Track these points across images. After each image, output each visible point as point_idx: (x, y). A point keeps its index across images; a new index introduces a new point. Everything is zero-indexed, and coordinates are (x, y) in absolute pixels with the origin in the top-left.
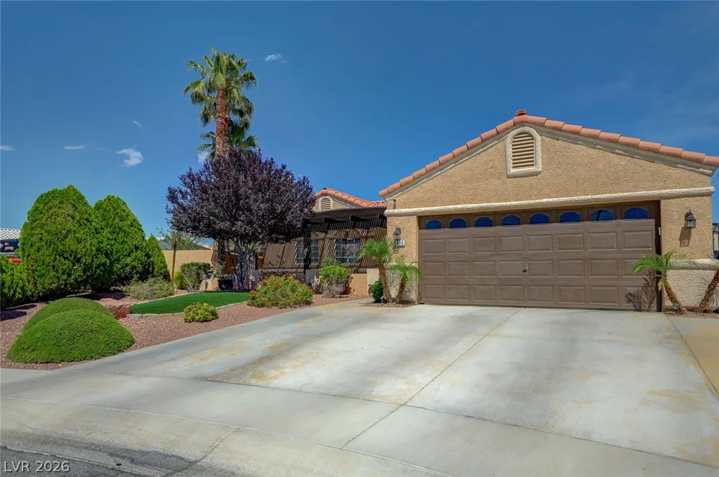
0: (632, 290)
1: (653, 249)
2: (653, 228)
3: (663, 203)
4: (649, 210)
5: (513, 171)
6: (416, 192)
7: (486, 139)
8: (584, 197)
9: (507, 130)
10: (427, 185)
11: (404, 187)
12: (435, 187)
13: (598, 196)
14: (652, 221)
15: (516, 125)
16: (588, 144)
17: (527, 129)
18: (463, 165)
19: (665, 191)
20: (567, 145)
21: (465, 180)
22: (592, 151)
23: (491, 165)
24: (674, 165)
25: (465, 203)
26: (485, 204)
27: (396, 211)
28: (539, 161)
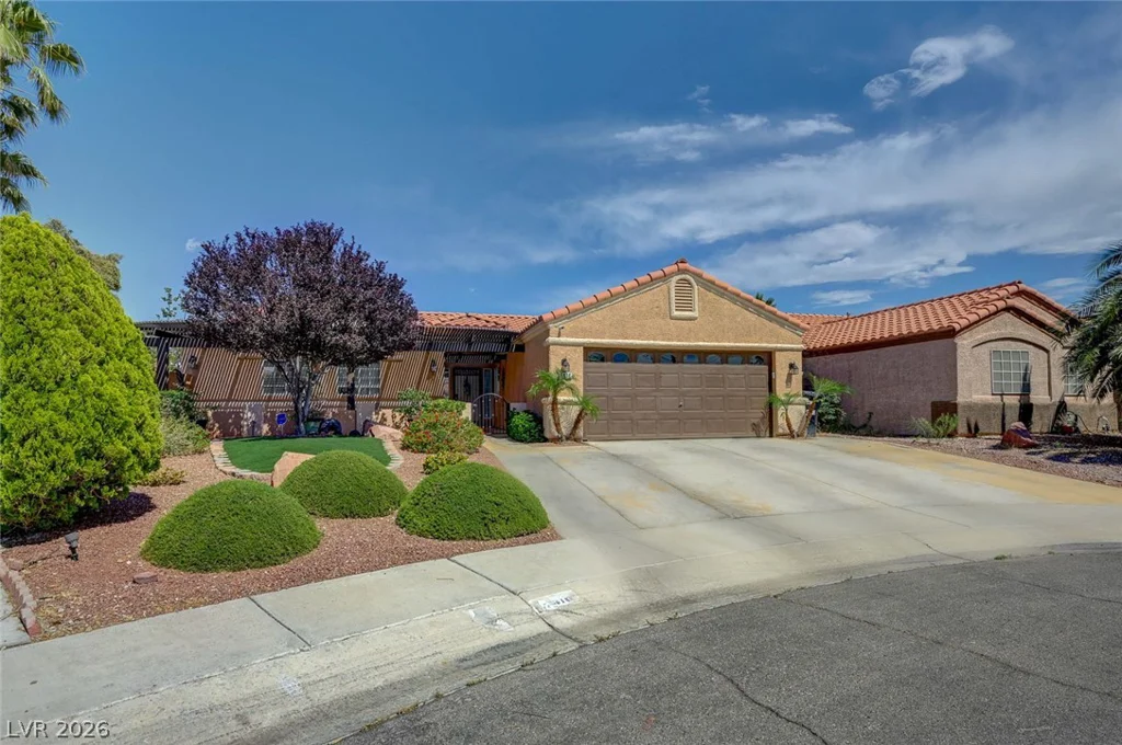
0: (755, 421)
1: (767, 389)
2: (767, 373)
3: (777, 353)
4: (766, 358)
5: (676, 313)
6: (583, 321)
7: (656, 279)
8: (726, 344)
9: (672, 274)
10: (596, 315)
11: (571, 314)
12: (604, 319)
13: (738, 344)
14: (766, 367)
15: (680, 271)
16: (731, 300)
17: (688, 277)
18: (630, 300)
19: (779, 345)
20: (715, 296)
21: (633, 317)
22: (733, 306)
23: (656, 304)
24: (782, 326)
25: (633, 338)
26: (652, 342)
27: (563, 339)
28: (696, 307)
